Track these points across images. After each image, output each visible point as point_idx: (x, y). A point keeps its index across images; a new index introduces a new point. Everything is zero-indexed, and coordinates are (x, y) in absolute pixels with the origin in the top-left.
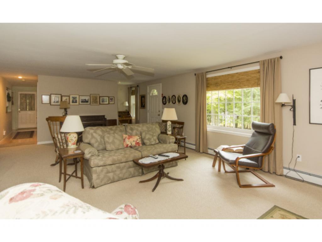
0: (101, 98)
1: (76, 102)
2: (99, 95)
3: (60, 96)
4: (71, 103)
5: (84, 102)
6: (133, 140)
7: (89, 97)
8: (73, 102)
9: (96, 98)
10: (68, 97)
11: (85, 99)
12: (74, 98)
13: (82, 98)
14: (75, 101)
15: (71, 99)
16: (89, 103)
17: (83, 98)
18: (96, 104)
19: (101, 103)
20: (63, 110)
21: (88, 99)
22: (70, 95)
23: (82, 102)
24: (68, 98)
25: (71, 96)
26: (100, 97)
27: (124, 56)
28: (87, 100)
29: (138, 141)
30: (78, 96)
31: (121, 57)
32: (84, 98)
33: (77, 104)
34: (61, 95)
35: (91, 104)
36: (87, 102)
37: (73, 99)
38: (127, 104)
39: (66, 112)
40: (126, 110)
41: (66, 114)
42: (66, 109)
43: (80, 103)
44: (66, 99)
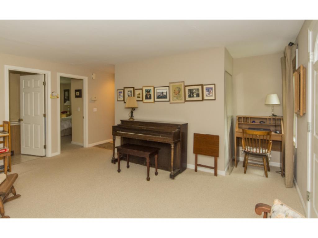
0: (187, 89)
1: (150, 98)
2: (184, 82)
3: (132, 89)
4: (145, 100)
5: (161, 98)
7: (168, 88)
8: (147, 98)
9: (180, 90)
10: (141, 90)
11: (162, 93)
12: (148, 91)
13: (158, 91)
14: (149, 96)
15: (144, 94)
16: (168, 99)
18: (178, 101)
20: (130, 111)
21: (167, 93)
22: (143, 87)
23: (159, 97)
24: (140, 92)
25: (144, 89)
26: (185, 87)
28: (165, 94)
30: (152, 89)
32: (161, 91)
33: (152, 100)
34: (133, 88)
35: (171, 101)
36: (165, 97)
37: (146, 93)
38: (274, 100)
39: (132, 113)
40: (273, 115)
41: (132, 116)
42: (133, 109)
43: (156, 100)
44: (139, 94)
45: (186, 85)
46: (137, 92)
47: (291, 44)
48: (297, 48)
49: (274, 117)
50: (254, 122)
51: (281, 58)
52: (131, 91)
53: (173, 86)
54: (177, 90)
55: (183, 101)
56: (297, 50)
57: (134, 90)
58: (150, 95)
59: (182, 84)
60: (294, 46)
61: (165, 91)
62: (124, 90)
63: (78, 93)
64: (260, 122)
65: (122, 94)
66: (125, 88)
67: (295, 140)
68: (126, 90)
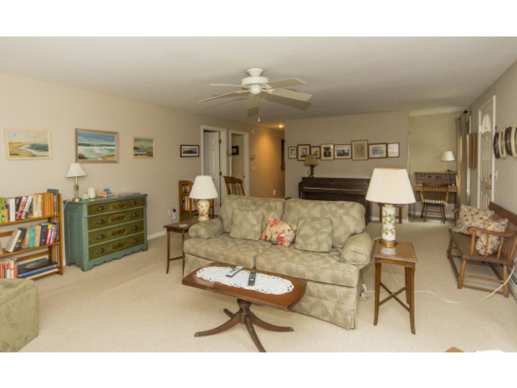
0: (371, 147)
1: (330, 155)
2: (367, 141)
3: (308, 147)
4: (323, 158)
5: (342, 155)
6: (277, 229)
7: (350, 146)
8: (325, 155)
9: (362, 148)
11: (344, 150)
12: (327, 149)
13: (338, 149)
14: (328, 154)
15: (323, 151)
16: (350, 157)
17: (340, 148)
18: (360, 158)
19: (371, 155)
20: (309, 168)
21: (348, 150)
22: (321, 145)
23: (339, 155)
24: (318, 149)
25: (323, 147)
26: (368, 145)
27: (261, 70)
28: (346, 151)
29: (282, 235)
30: (332, 147)
31: (256, 71)
32: (342, 149)
33: (332, 158)
34: (310, 145)
35: (354, 158)
36: (347, 154)
37: (325, 151)
38: (450, 156)
39: (312, 170)
40: (448, 171)
41: (312, 173)
42: (312, 167)
43: (336, 157)
44: (317, 151)
45: (369, 143)
46: (314, 150)
47: (466, 112)
48: (471, 114)
49: (449, 173)
50: (430, 177)
51: (456, 120)
52: (306, 149)
53: (355, 144)
54: (360, 148)
55: (366, 158)
56: (470, 117)
57: (310, 147)
58: (330, 153)
59: (366, 142)
60: (468, 113)
61: (346, 148)
62: (297, 148)
63: (235, 150)
64: (436, 177)
65: (295, 152)
66: (298, 145)
67: (468, 191)
68: (300, 148)
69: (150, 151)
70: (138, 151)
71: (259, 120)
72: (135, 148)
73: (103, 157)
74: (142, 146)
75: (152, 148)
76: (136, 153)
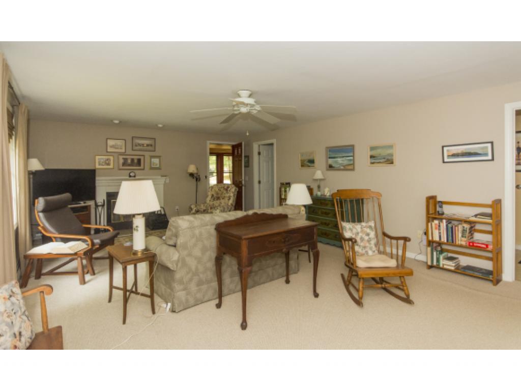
69: (389, 158)
70: (374, 159)
71: (248, 134)
72: (372, 157)
73: (344, 166)
74: (380, 154)
75: (392, 155)
76: (373, 161)
